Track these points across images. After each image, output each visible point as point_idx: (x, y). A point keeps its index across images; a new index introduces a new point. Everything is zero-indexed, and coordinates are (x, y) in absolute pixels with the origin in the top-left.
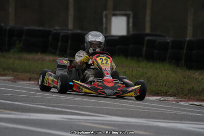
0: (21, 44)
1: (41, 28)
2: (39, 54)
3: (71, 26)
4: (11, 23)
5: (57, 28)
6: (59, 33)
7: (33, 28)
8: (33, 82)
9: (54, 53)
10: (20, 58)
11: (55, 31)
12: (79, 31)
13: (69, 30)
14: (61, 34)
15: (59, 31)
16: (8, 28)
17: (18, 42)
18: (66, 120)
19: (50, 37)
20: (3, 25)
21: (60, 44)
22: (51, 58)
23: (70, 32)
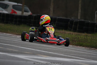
0: (55, 25)
1: (65, 18)
2: (63, 30)
3: (79, 18)
5: (72, 18)
6: (74, 21)
7: (61, 18)
9: (70, 30)
11: (71, 20)
12: (83, 20)
13: (78, 19)
17: (53, 24)
18: (73, 61)
19: (69, 23)
21: (73, 26)
22: (69, 32)
23: (78, 20)
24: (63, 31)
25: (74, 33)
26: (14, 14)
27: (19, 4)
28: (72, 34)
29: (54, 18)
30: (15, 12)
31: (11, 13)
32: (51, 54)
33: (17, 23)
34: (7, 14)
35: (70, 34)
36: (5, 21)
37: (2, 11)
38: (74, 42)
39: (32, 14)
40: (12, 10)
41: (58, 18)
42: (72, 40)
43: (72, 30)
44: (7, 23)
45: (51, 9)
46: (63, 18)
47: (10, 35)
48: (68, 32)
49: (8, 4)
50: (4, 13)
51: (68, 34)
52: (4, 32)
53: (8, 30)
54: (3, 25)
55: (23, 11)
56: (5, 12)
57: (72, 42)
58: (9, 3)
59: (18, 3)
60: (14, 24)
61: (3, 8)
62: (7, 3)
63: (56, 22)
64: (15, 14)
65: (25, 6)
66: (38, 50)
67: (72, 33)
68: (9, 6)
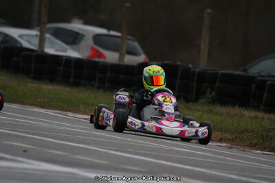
0: (214, 93)
2: (237, 107)
4: (203, 63)
5: (263, 74)
6: (267, 81)
7: (232, 72)
8: (225, 144)
9: (257, 108)
10: (211, 112)
11: (259, 78)
14: (268, 83)
15: (266, 79)
16: (198, 70)
17: (209, 90)
19: (253, 86)
20: (191, 66)
21: (265, 95)
22: (253, 113)
24: (237, 110)
25: (267, 116)
26: (97, 59)
27: (112, 33)
28: (263, 119)
29: (210, 72)
30: (101, 56)
31: (90, 56)
32: (201, 172)
33: (107, 85)
34: (78, 61)
35: (256, 118)
36: (72, 80)
37: (65, 51)
38: (268, 143)
39: (148, 61)
40: (93, 49)
41: (222, 74)
42: (262, 135)
43: (262, 107)
44: (77, 84)
45: (202, 46)
46: (236, 73)
47: (85, 119)
48: (248, 113)
49: (81, 32)
50: (70, 57)
51: (251, 118)
52: (70, 111)
53: (81, 106)
54: (67, 89)
55: (124, 51)
56: (73, 53)
57: (261, 142)
58: (83, 30)
59: (109, 29)
60: (98, 88)
61: (67, 43)
62: (79, 29)
63: (217, 84)
64: (101, 60)
65: (129, 37)
66: (163, 160)
67: (260, 115)
68: (83, 36)
